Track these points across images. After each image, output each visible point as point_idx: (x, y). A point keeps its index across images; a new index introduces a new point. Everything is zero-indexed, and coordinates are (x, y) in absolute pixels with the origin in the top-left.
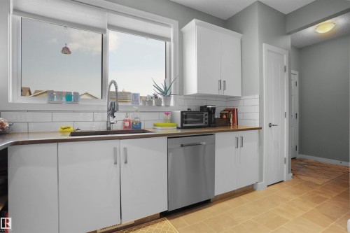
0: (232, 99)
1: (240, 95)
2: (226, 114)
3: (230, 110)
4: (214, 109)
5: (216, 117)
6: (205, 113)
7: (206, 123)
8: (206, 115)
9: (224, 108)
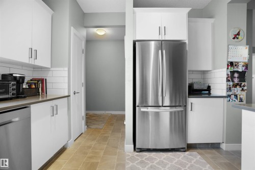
0: (40, 69)
1: (50, 67)
2: (35, 84)
3: (38, 80)
4: (23, 78)
5: (24, 87)
6: (12, 83)
7: (13, 94)
8: (13, 85)
9: (31, 78)
